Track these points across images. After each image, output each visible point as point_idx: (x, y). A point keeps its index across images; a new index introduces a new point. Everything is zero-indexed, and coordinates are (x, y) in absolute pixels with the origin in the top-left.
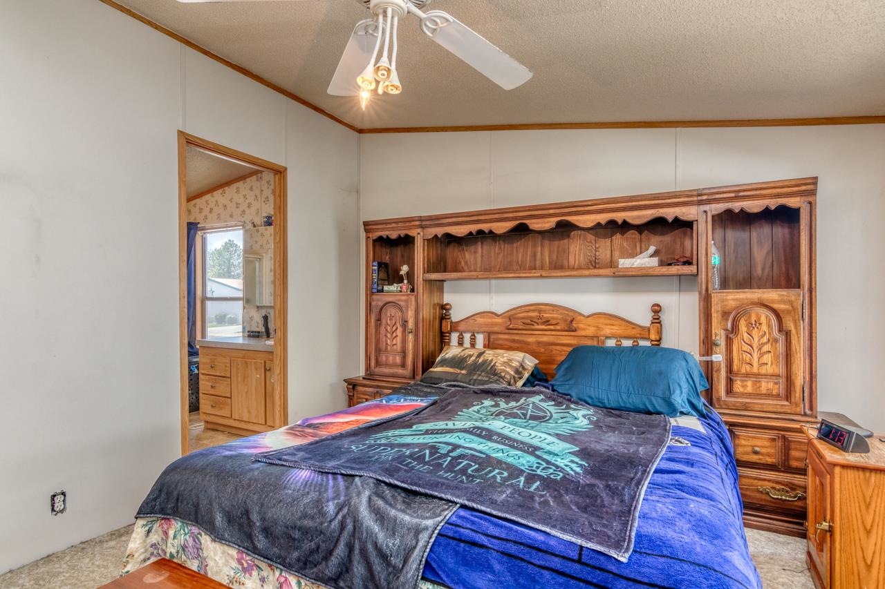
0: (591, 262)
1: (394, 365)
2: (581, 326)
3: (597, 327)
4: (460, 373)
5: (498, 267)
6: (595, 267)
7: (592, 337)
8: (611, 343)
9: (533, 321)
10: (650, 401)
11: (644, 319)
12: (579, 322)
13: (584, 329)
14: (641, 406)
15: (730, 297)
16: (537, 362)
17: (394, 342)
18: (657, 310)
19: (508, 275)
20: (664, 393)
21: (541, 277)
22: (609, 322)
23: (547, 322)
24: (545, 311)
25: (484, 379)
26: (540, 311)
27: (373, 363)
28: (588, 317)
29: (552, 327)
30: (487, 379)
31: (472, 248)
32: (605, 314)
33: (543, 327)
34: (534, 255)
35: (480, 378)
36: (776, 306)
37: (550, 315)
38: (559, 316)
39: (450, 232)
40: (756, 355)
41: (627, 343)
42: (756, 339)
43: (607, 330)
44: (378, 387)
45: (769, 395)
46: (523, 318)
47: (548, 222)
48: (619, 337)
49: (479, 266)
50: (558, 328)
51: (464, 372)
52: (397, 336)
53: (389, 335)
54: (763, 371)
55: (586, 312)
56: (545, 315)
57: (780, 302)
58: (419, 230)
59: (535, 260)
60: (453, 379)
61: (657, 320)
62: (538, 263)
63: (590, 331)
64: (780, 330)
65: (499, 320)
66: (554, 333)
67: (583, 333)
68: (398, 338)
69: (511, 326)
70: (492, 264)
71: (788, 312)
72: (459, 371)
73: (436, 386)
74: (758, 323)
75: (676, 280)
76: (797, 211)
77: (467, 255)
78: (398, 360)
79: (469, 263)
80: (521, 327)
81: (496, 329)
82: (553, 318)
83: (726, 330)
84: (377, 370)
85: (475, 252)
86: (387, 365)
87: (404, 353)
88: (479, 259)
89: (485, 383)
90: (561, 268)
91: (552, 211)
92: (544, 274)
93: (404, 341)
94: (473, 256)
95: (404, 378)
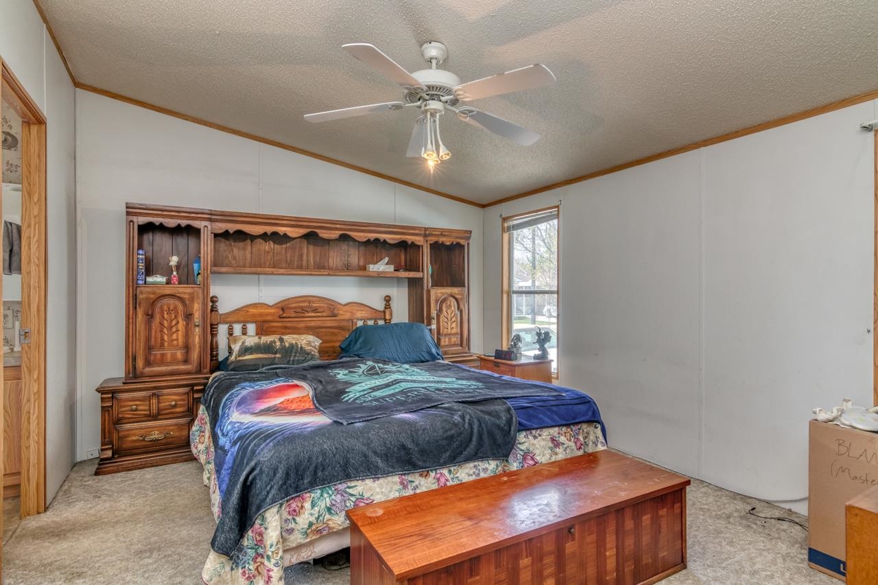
0: (344, 264)
1: (174, 361)
2: (341, 312)
3: (351, 312)
4: (275, 357)
5: (268, 264)
6: (348, 269)
7: (348, 320)
8: (360, 324)
9: (304, 310)
10: (422, 355)
11: (380, 306)
12: (339, 310)
13: (343, 315)
14: (418, 359)
15: (439, 291)
16: (321, 341)
17: (174, 336)
18: (388, 299)
19: (301, 273)
20: (426, 349)
21: (329, 275)
22: (359, 308)
23: (315, 310)
24: (314, 302)
25: (301, 358)
26: (309, 302)
27: (140, 363)
28: (345, 305)
29: (319, 314)
30: (303, 358)
31: (241, 244)
32: (356, 303)
33: (313, 314)
34: (301, 256)
35: (296, 358)
36: (457, 296)
37: (318, 305)
38: (325, 305)
39: (244, 230)
40: (449, 324)
41: (371, 323)
42: (450, 314)
43: (359, 315)
44: (155, 388)
45: (455, 345)
46: (295, 308)
47: (334, 234)
48: (365, 320)
49: (248, 261)
50: (325, 314)
51: (278, 356)
52: (177, 330)
53: (165, 331)
54: (452, 332)
55: (343, 301)
56: (314, 305)
57: (459, 294)
58: (206, 223)
59: (302, 260)
60: (270, 363)
61: (388, 306)
62: (304, 263)
63: (347, 316)
64: (458, 309)
65: (272, 311)
66: (320, 319)
67: (342, 317)
68: (180, 333)
69: (284, 315)
70: (262, 262)
71: (462, 299)
72: (273, 356)
73: (257, 371)
74: (450, 306)
75: (395, 279)
76: (464, 246)
77: (235, 250)
78: (179, 355)
79: (237, 258)
80: (293, 315)
81: (270, 318)
82: (320, 307)
83: (437, 310)
84: (148, 370)
85: (244, 249)
86: (162, 362)
87: (187, 348)
88: (248, 256)
89: (303, 361)
90: (324, 268)
91: (338, 226)
92: (331, 273)
93: (187, 335)
94: (241, 253)
95: (188, 373)
